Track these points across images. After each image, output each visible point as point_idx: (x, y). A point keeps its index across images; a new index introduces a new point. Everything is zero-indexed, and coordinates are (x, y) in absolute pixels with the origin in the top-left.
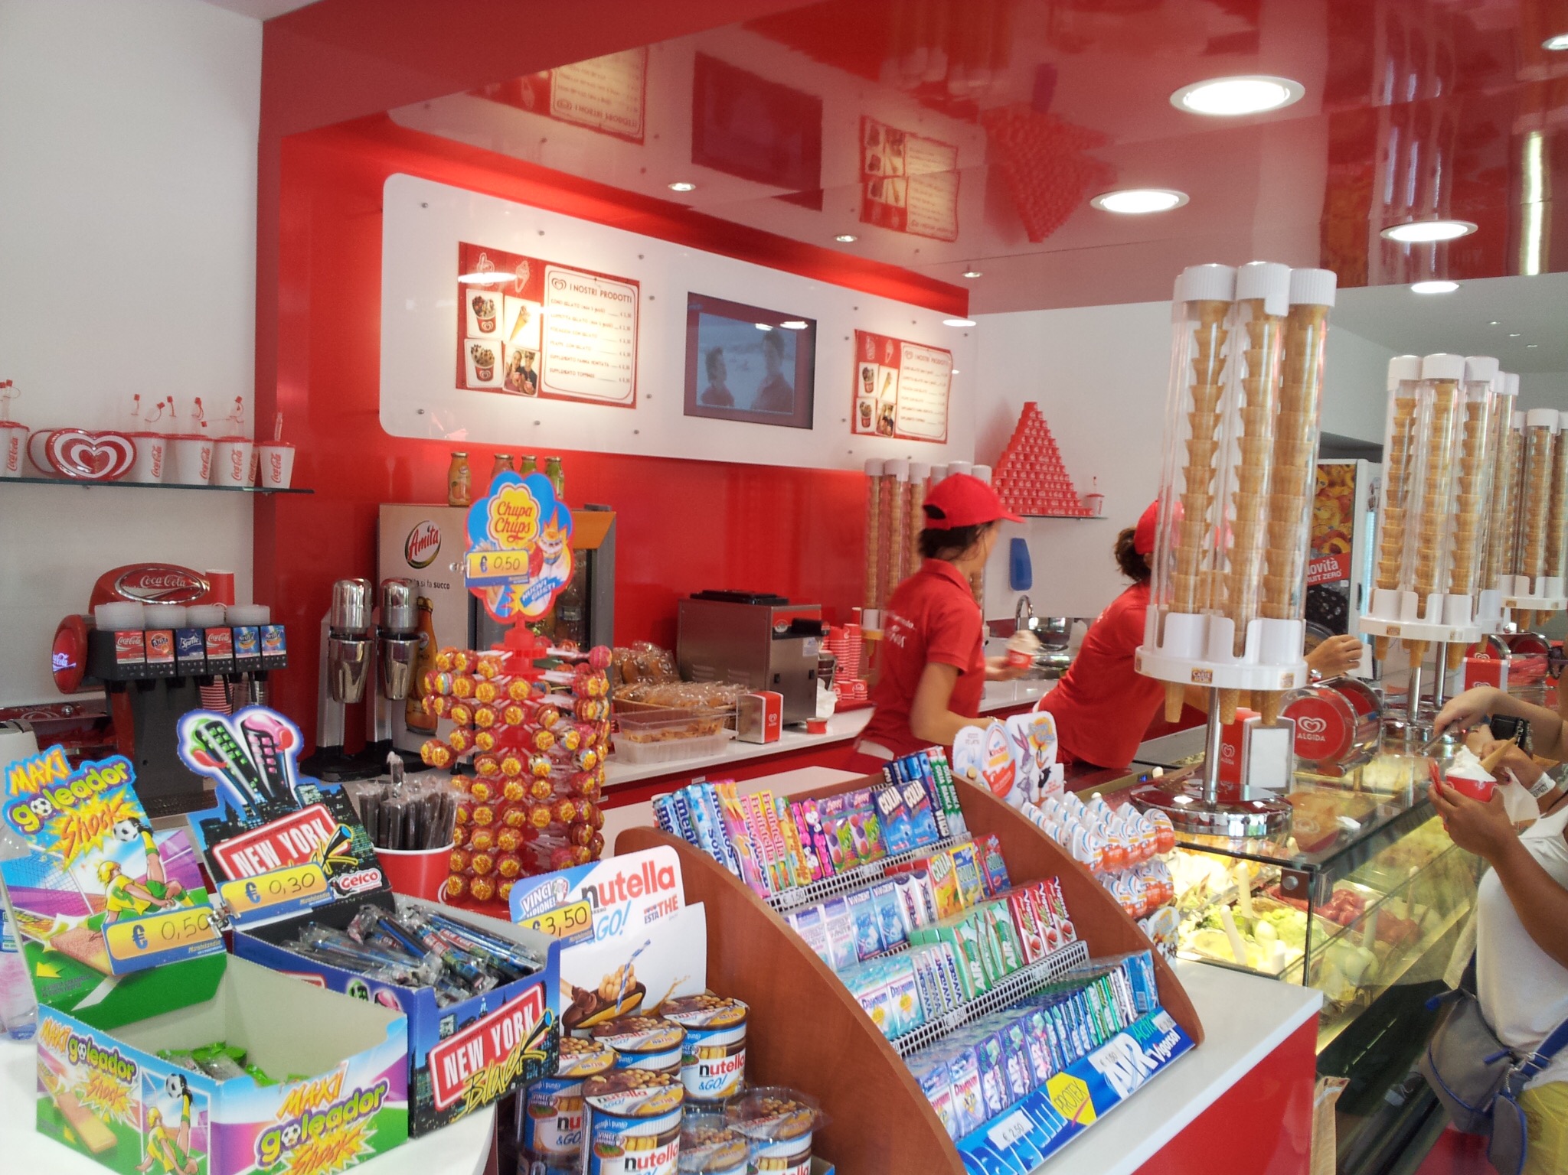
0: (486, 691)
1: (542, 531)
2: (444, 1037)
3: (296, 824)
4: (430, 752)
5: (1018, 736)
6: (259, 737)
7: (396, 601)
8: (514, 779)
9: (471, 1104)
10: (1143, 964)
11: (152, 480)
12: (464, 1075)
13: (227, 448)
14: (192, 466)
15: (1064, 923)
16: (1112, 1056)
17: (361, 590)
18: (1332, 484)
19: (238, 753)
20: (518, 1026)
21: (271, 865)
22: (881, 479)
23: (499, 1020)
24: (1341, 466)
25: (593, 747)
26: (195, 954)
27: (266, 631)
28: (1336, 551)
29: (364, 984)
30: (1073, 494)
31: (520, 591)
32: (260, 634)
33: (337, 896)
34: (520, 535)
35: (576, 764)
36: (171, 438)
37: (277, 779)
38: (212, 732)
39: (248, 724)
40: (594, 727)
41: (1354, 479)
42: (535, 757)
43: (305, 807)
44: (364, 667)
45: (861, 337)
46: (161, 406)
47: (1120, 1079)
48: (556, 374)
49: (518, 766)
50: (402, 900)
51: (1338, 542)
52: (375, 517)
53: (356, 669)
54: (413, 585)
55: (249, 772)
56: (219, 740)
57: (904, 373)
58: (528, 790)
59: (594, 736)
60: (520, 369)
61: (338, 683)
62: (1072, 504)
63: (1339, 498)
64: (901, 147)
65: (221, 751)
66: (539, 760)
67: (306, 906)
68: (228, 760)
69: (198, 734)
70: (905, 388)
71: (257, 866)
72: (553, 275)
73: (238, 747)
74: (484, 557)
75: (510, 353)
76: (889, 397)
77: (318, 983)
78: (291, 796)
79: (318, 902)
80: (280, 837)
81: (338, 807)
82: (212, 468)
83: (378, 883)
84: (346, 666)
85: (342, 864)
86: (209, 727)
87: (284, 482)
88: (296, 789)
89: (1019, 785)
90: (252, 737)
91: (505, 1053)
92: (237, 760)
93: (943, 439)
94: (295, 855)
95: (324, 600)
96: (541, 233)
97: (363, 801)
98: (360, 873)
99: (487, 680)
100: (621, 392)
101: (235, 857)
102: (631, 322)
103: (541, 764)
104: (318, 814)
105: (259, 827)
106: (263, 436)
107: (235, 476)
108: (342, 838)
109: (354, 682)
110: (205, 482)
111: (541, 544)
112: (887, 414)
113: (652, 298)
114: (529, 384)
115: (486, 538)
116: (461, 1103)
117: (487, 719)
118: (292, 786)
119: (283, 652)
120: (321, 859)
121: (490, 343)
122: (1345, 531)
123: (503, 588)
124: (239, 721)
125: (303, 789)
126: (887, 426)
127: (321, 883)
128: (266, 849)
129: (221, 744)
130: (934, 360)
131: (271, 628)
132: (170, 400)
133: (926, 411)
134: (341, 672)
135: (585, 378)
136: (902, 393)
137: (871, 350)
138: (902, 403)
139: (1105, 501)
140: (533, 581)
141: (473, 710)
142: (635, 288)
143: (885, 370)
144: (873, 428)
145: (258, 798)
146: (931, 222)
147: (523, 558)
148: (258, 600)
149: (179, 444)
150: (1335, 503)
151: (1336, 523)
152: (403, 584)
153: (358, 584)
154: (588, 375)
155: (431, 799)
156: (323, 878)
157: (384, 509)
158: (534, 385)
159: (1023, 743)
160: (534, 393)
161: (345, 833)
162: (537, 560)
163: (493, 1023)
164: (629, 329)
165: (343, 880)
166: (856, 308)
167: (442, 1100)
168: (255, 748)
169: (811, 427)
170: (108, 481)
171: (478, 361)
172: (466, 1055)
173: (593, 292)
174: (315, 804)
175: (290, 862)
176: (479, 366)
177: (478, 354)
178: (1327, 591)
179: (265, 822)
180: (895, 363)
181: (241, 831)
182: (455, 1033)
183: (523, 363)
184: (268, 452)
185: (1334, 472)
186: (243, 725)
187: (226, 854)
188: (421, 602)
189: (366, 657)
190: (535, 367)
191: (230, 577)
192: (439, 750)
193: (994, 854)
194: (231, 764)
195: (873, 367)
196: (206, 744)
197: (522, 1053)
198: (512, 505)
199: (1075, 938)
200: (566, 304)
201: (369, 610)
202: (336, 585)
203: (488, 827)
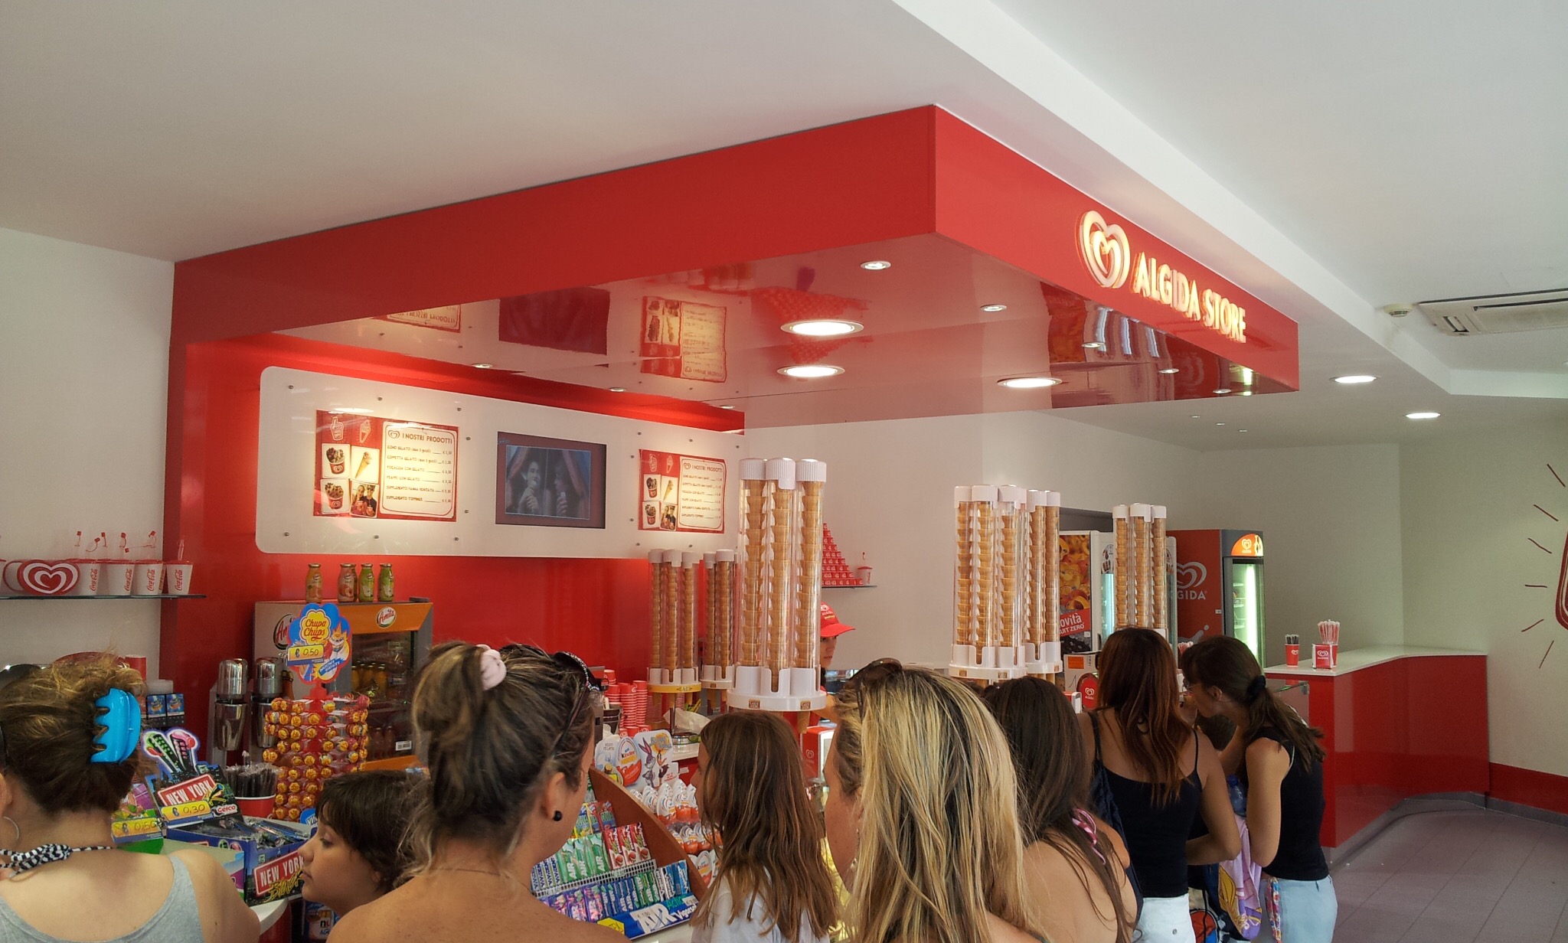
0: (296, 719)
1: (332, 634)
2: (261, 863)
3: (196, 782)
4: (268, 755)
5: (643, 745)
6: (179, 742)
7: (266, 674)
8: (311, 767)
9: (272, 896)
10: (679, 867)
11: (90, 593)
12: (270, 882)
13: (144, 568)
14: (119, 583)
15: (641, 849)
16: (647, 914)
17: (240, 667)
18: (1072, 552)
19: (169, 749)
20: (296, 864)
21: (184, 801)
22: (661, 565)
23: (287, 859)
24: (1078, 536)
25: (357, 750)
26: (150, 837)
27: (171, 699)
28: (1079, 607)
29: (226, 841)
30: (845, 567)
31: (318, 667)
32: (166, 700)
33: (215, 815)
34: (319, 637)
35: (346, 759)
36: (104, 562)
37: (187, 761)
38: (157, 739)
39: (173, 736)
40: (358, 740)
41: (1089, 547)
42: (323, 755)
43: (201, 775)
44: (241, 724)
45: (644, 454)
46: (97, 540)
47: (648, 925)
48: (392, 500)
49: (313, 760)
50: (246, 818)
51: (1080, 599)
52: (252, 611)
53: (235, 725)
54: (278, 662)
55: (174, 758)
56: (160, 743)
57: (683, 480)
58: (319, 772)
59: (356, 744)
60: (363, 498)
61: (221, 736)
62: (844, 576)
63: (1079, 563)
64: (678, 310)
65: (161, 748)
66: (324, 757)
67: (201, 819)
68: (164, 752)
69: (150, 740)
70: (684, 492)
71: (177, 800)
72: (389, 428)
73: (169, 747)
74: (298, 649)
75: (356, 487)
76: (671, 499)
77: (206, 844)
78: (194, 769)
79: (206, 818)
80: (189, 788)
81: (217, 775)
82: (133, 585)
83: (235, 811)
84: (228, 723)
85: (218, 801)
86: (155, 737)
87: (184, 590)
88: (197, 767)
89: (644, 776)
90: (175, 742)
91: (289, 876)
92: (168, 753)
93: (720, 529)
94: (196, 796)
95: (212, 674)
96: (380, 399)
97: (229, 774)
98: (226, 806)
99: (298, 715)
100: (444, 509)
101: (168, 796)
102: (451, 458)
103: (325, 758)
104: (207, 778)
105: (179, 783)
106: (169, 556)
107: (150, 587)
108: (218, 790)
109: (233, 737)
110: (127, 593)
111: (331, 641)
112: (669, 513)
113: (468, 439)
114: (370, 509)
115: (299, 639)
116: (268, 894)
117: (297, 736)
118: (195, 765)
119: (182, 713)
120: (208, 799)
121: (340, 481)
122: (1084, 590)
123: (308, 666)
124: (169, 734)
125: (199, 767)
126: (670, 523)
127: (208, 809)
128: (182, 793)
129: (161, 745)
130: (709, 468)
131: (174, 696)
132: (103, 535)
133: (703, 509)
134: (224, 728)
135: (414, 501)
136: (682, 495)
137: (653, 464)
138: (682, 503)
139: (872, 572)
140: (326, 661)
141: (290, 731)
142: (454, 433)
143: (666, 479)
144: (658, 524)
145: (178, 770)
146: (702, 368)
147: (321, 649)
148: (163, 675)
149: (110, 567)
150: (1075, 567)
151: (1077, 584)
152: (271, 662)
153: (238, 662)
154: (417, 499)
155: (263, 772)
156: (209, 808)
157: (257, 605)
158: (374, 510)
159: (646, 748)
160: (374, 515)
161: (220, 787)
162: (328, 649)
163: (284, 860)
164: (450, 463)
165: (218, 808)
166: (639, 434)
167: (259, 892)
168: (177, 747)
169: (604, 528)
170: (58, 596)
171: (330, 494)
172: (270, 873)
173: (421, 438)
174: (205, 773)
175: (193, 800)
176: (332, 498)
177: (331, 490)
178: (1074, 640)
179: (182, 781)
180: (676, 472)
181: (170, 785)
182: (265, 863)
183: (365, 494)
184: (173, 568)
185: (1073, 541)
186: (171, 736)
187: (164, 794)
188: (285, 674)
189: (243, 717)
190: (375, 496)
191: (144, 660)
192: (272, 753)
193: (606, 812)
194: (165, 754)
195: (657, 477)
196: (154, 745)
197: (298, 877)
198: (314, 621)
199: (649, 858)
200: (399, 448)
201: (245, 683)
202: (221, 664)
203: (296, 794)
